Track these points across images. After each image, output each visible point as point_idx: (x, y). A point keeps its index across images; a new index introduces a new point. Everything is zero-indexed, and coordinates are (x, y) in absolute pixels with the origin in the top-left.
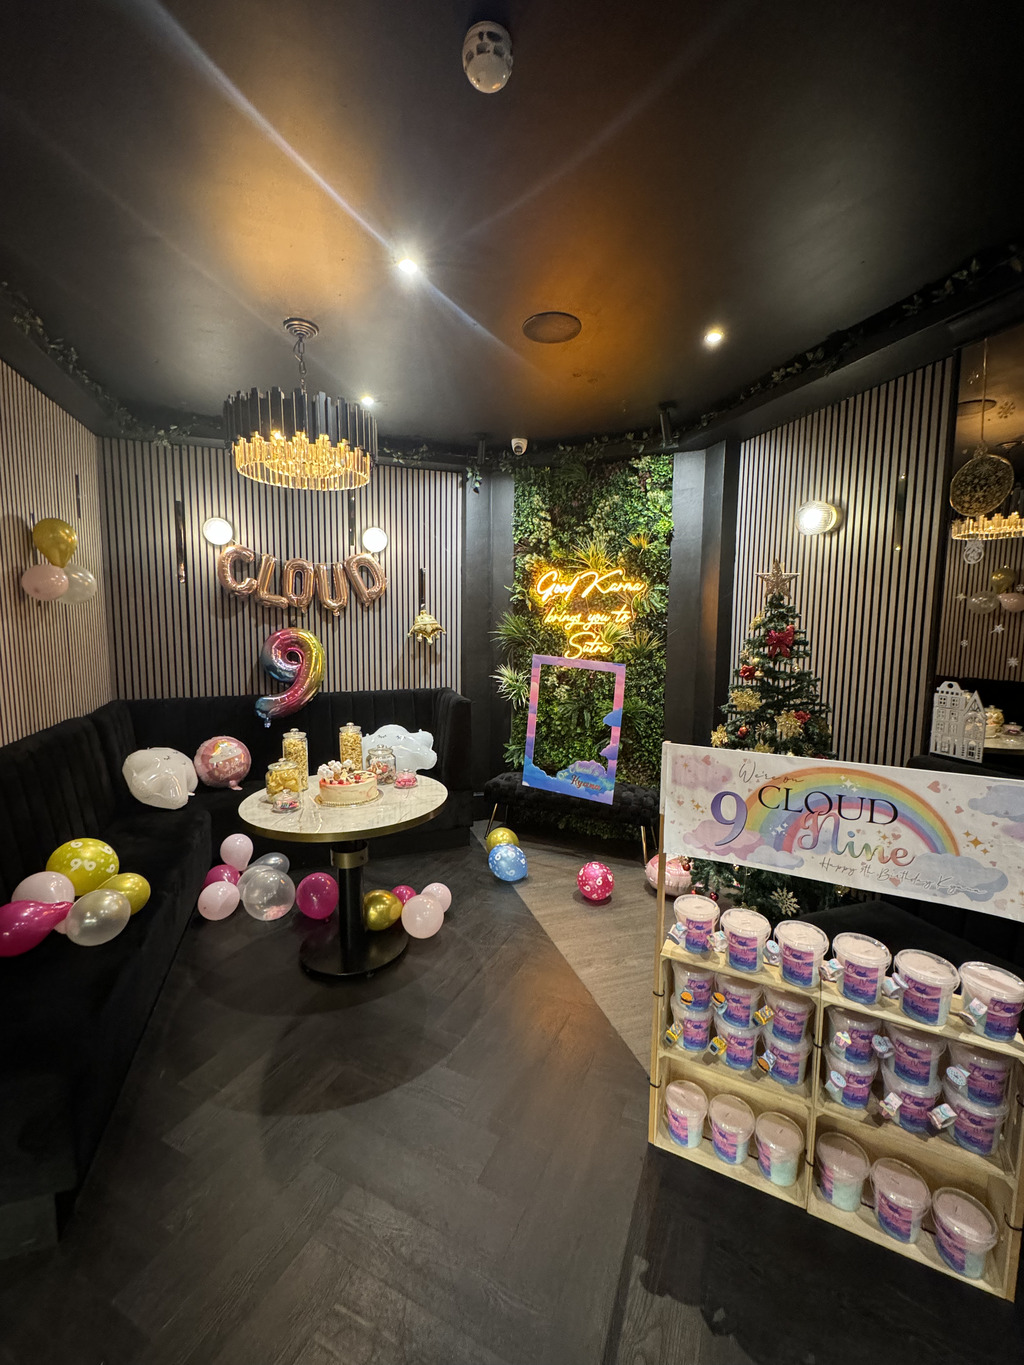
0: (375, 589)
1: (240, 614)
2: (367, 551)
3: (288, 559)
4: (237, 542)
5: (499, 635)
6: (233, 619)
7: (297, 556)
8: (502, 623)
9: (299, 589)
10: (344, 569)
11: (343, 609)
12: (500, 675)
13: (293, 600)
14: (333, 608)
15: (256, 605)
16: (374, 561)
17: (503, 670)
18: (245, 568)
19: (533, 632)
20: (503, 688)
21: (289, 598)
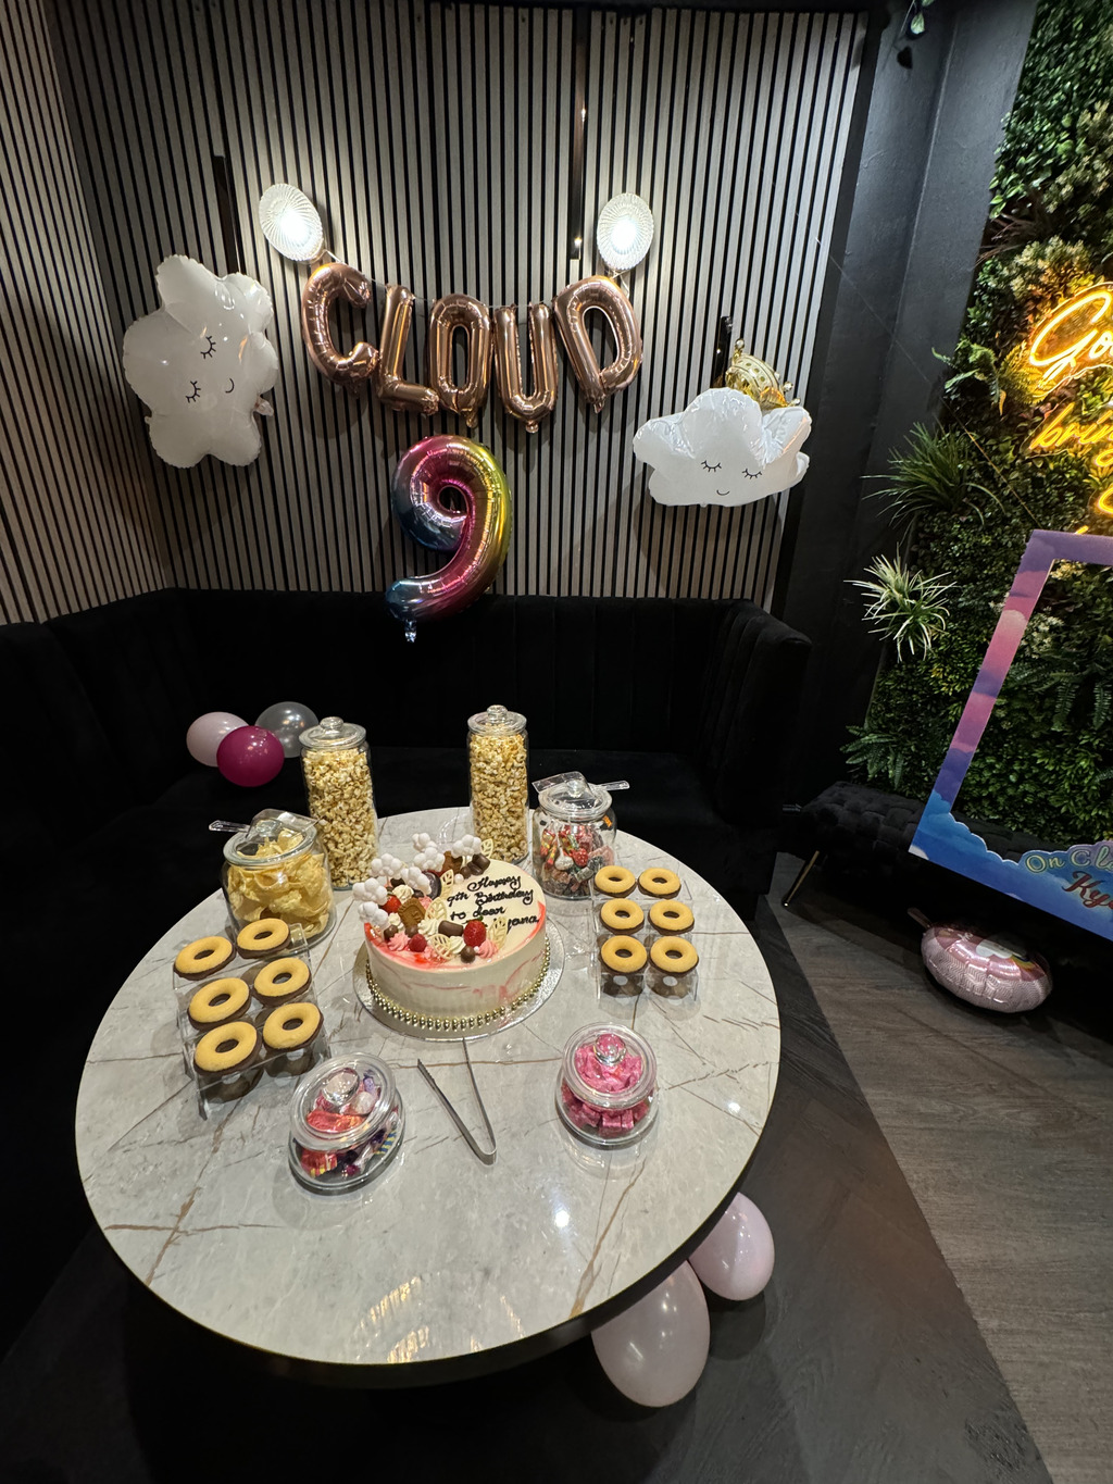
0: (616, 368)
1: (354, 429)
2: (607, 271)
3: (439, 296)
4: (340, 259)
5: (892, 484)
6: (343, 438)
7: (459, 290)
8: (906, 451)
9: (460, 368)
10: (553, 318)
11: (546, 418)
12: (875, 580)
13: (449, 395)
14: (525, 416)
15: (382, 407)
16: (618, 293)
17: (886, 571)
18: (357, 322)
19: (988, 475)
20: (875, 611)
21: (440, 392)
